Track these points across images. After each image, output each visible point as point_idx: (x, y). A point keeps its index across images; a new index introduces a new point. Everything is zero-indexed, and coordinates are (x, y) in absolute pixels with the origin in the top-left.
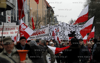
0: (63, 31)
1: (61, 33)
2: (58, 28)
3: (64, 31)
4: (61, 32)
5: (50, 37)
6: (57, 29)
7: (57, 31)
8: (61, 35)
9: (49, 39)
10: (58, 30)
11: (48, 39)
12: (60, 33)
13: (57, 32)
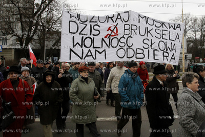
0: (126, 37)
1: (122, 40)
2: (116, 26)
3: (130, 37)
4: (123, 37)
5: (90, 51)
6: (112, 29)
7: (113, 34)
8: (121, 48)
9: (87, 56)
10: (115, 31)
11: (84, 56)
12: (119, 41)
13: (111, 38)
